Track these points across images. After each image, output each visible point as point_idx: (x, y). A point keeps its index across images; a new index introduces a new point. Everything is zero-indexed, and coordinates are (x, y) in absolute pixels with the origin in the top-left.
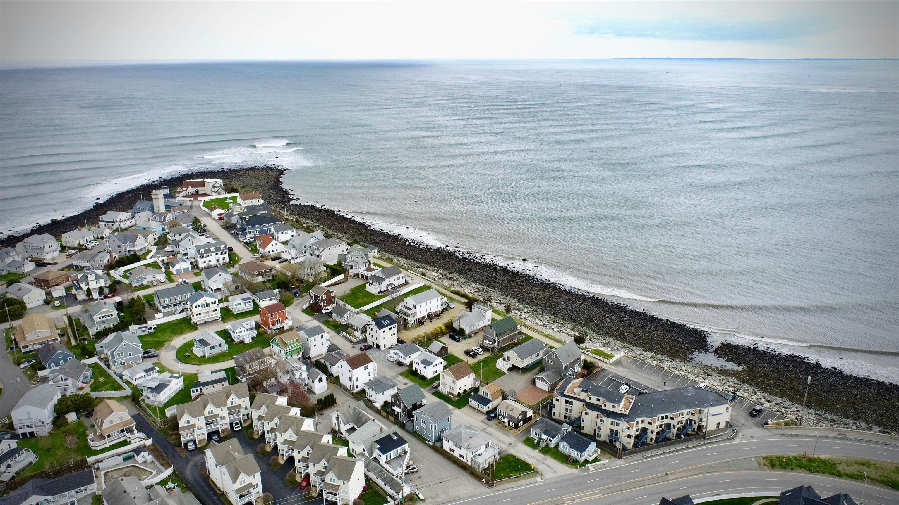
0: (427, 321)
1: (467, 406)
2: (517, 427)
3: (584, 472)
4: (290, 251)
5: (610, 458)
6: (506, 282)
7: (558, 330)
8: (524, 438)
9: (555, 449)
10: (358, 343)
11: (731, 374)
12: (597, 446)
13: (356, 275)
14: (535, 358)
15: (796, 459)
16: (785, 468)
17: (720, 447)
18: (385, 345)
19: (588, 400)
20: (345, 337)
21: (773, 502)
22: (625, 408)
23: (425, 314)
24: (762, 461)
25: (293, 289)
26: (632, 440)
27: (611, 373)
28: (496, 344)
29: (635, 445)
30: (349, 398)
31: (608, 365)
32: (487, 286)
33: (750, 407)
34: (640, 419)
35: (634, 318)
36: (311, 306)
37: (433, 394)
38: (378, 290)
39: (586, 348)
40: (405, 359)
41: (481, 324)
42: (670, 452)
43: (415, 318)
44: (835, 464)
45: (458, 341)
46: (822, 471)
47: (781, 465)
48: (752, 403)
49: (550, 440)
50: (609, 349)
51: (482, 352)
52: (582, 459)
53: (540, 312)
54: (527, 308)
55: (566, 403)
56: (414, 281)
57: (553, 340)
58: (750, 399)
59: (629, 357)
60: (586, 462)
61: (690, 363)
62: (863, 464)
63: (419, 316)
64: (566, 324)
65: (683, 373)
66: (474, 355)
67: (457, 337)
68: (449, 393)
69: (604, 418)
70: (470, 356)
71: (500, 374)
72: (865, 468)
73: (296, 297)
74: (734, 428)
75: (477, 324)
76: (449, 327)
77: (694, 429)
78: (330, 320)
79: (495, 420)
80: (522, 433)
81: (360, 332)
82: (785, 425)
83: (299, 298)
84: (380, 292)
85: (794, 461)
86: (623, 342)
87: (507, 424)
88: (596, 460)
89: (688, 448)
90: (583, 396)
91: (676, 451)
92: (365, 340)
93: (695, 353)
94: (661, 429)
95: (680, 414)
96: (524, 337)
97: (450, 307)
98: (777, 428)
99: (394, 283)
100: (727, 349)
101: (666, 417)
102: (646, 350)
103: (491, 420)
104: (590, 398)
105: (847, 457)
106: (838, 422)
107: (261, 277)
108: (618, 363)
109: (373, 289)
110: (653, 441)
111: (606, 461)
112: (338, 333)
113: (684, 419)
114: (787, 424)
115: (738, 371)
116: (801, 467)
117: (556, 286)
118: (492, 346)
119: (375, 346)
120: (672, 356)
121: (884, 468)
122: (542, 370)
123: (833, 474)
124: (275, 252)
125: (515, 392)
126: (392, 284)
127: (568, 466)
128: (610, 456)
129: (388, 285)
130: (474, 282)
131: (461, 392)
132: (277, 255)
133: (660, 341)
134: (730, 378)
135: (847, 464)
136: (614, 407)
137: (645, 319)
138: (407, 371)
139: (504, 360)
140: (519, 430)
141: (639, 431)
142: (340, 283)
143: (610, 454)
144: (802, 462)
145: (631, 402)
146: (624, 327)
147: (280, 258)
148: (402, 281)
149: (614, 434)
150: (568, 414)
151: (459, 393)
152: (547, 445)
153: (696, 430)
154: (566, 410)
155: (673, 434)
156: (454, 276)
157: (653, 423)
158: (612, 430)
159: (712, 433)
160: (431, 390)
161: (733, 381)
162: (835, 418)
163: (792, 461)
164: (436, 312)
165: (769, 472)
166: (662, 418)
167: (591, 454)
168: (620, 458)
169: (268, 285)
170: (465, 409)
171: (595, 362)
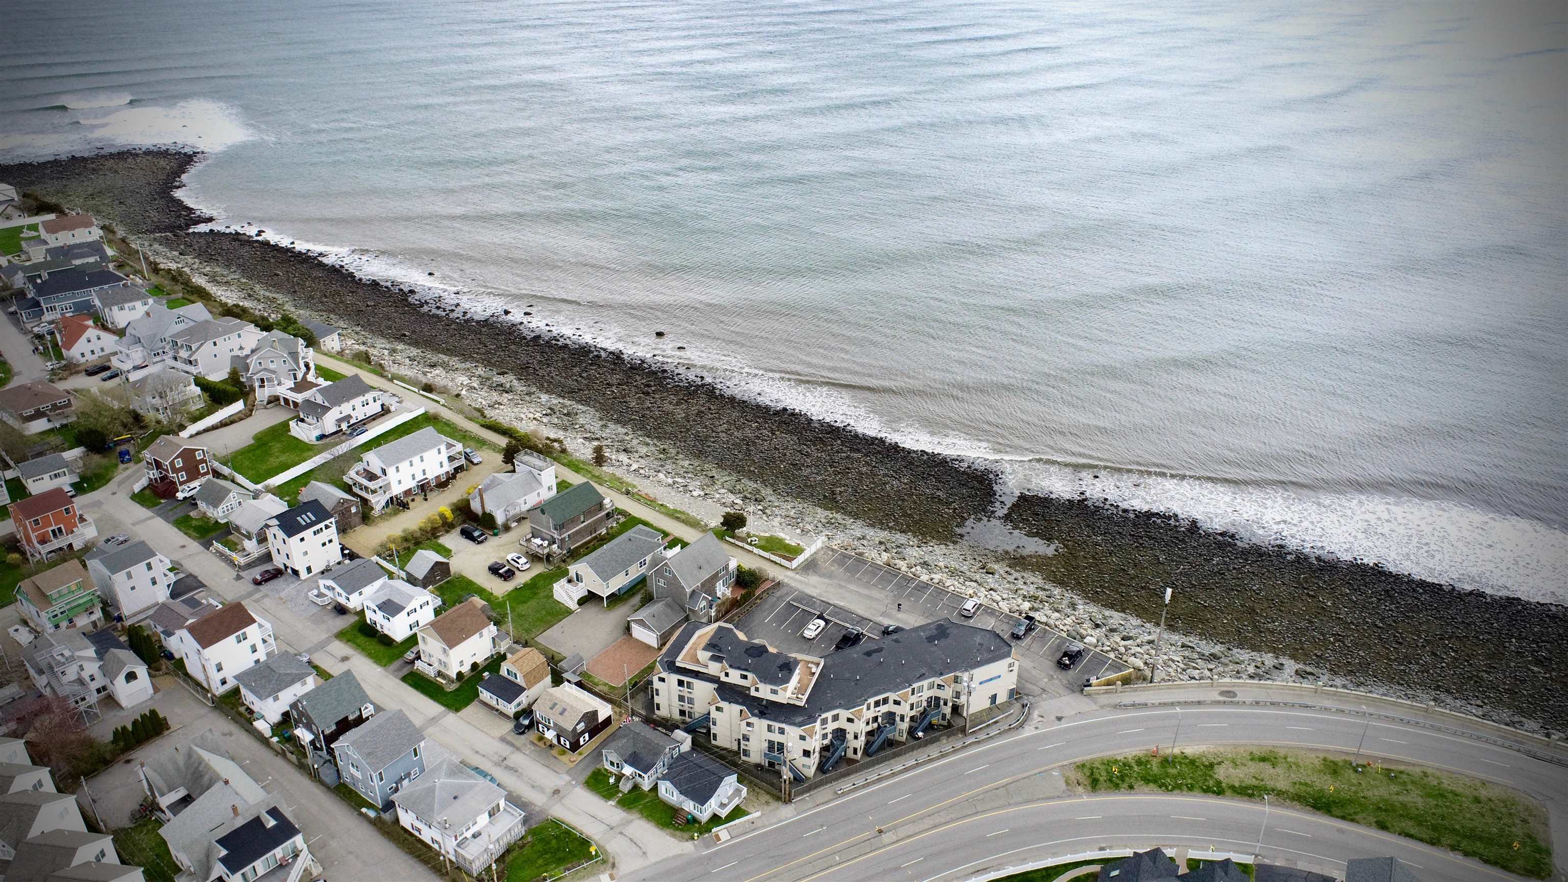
0: (416, 498)
1: (475, 702)
2: (575, 746)
3: (708, 847)
4: (128, 352)
5: (767, 803)
6: (614, 389)
7: (702, 493)
8: (588, 773)
9: (653, 794)
10: (249, 566)
11: (1032, 565)
12: (739, 781)
13: (274, 400)
14: (635, 572)
15: (1139, 762)
16: (1117, 786)
17: (995, 749)
18: (309, 570)
19: (723, 679)
20: (221, 555)
21: (1088, 876)
22: (800, 690)
23: (411, 484)
24: (1073, 775)
25: (117, 443)
26: (815, 759)
27: (793, 590)
28: (555, 547)
29: (821, 768)
30: (204, 711)
31: (789, 573)
32: (573, 399)
33: (1059, 646)
34: (829, 715)
35: (859, 451)
36: (151, 486)
37: (404, 679)
38: (317, 433)
39: (749, 535)
40: (348, 599)
41: (532, 500)
42: (894, 775)
43: (387, 496)
44: (1212, 766)
45: (479, 543)
46: (1187, 785)
47: (1111, 780)
48: (1064, 635)
49: (640, 776)
50: (798, 531)
51: (528, 566)
52: (704, 815)
53: (673, 451)
54: (648, 444)
55: (679, 685)
56: (404, 404)
57: (683, 521)
58: (1061, 627)
59: (833, 550)
60: (715, 820)
61: (958, 547)
62: (1263, 759)
63: (397, 490)
64: (722, 477)
65: (937, 577)
66: (508, 575)
67: (476, 534)
68: (440, 674)
69: (753, 720)
70: (501, 576)
71: (560, 613)
72: (1267, 766)
73: (122, 462)
74: (1026, 702)
75: (521, 501)
76: (463, 510)
77: (944, 716)
78: (193, 514)
79: (531, 732)
80: (587, 760)
81: (254, 540)
82: (1123, 684)
83: (131, 464)
84: (322, 437)
85: (1136, 768)
86: (831, 509)
87: (555, 742)
88: (737, 813)
89: (931, 761)
90: (714, 669)
91: (906, 770)
92: (268, 557)
93: (967, 523)
94: (875, 725)
95: (913, 690)
96: (622, 520)
97: (472, 462)
98: (1107, 692)
99: (353, 414)
100: (1030, 509)
101: (885, 701)
102: (873, 526)
103: (523, 733)
104: (727, 675)
105: (1236, 746)
106: (1222, 660)
107: (45, 419)
108: (810, 566)
109: (304, 432)
110: (860, 754)
111: (758, 814)
112: (207, 545)
113: (924, 698)
114: (1126, 681)
115: (1046, 557)
116: (1149, 779)
117: (714, 388)
118: (546, 551)
119: (289, 571)
120: (924, 535)
121: (1301, 764)
122: (648, 599)
123: (1207, 791)
124: (98, 353)
125: (581, 659)
126: (349, 417)
127: (674, 836)
128: (767, 797)
129: (340, 421)
130: (547, 392)
131: (466, 669)
132: (99, 363)
133: (903, 500)
134: (1030, 577)
135: (1234, 763)
136: (774, 692)
137: (879, 452)
138: (353, 626)
139: (570, 581)
140: (580, 754)
141: (830, 736)
142: (232, 422)
143: (768, 793)
144: (1151, 769)
145: (814, 673)
146: (836, 473)
147: (107, 368)
148: (376, 408)
149: (776, 748)
150: (686, 707)
151: (460, 675)
152: (636, 787)
153: (948, 717)
154: (681, 698)
155: (901, 732)
156: (509, 380)
157: (856, 720)
158: (771, 744)
159: (980, 718)
160: (399, 669)
161: (1033, 582)
162: (1218, 649)
163: (1131, 767)
164: (438, 477)
165: (1085, 799)
166: (877, 704)
167: (725, 801)
168: (788, 801)
169: (55, 440)
170: (471, 711)
171: (760, 570)
